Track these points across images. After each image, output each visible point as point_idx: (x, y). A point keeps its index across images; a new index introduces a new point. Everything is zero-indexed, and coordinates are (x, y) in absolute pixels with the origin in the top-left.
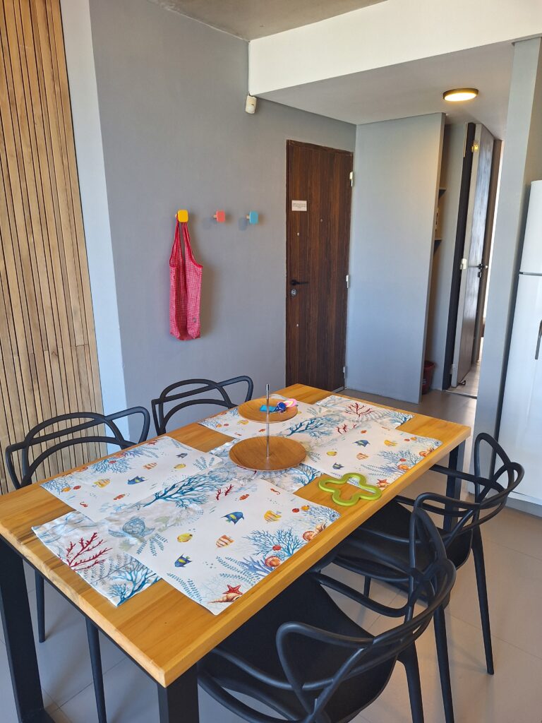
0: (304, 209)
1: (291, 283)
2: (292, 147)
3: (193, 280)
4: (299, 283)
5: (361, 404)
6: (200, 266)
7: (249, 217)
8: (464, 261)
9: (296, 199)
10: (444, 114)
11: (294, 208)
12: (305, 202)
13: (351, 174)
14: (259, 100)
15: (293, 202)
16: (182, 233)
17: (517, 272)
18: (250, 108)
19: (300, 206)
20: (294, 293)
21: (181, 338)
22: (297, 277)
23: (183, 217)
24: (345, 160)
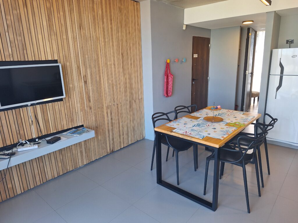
0: (197, 57)
1: (193, 80)
2: (194, 38)
3: (170, 79)
4: (195, 80)
5: (230, 110)
6: (172, 75)
7: (184, 60)
8: (247, 72)
9: (195, 54)
10: (241, 26)
11: (194, 57)
12: (197, 55)
13: (210, 45)
14: (187, 25)
15: (194, 55)
16: (168, 66)
17: (269, 75)
18: (184, 28)
19: (196, 56)
20: (193, 83)
21: (167, 97)
22: (194, 78)
23: (168, 62)
24: (208, 40)
